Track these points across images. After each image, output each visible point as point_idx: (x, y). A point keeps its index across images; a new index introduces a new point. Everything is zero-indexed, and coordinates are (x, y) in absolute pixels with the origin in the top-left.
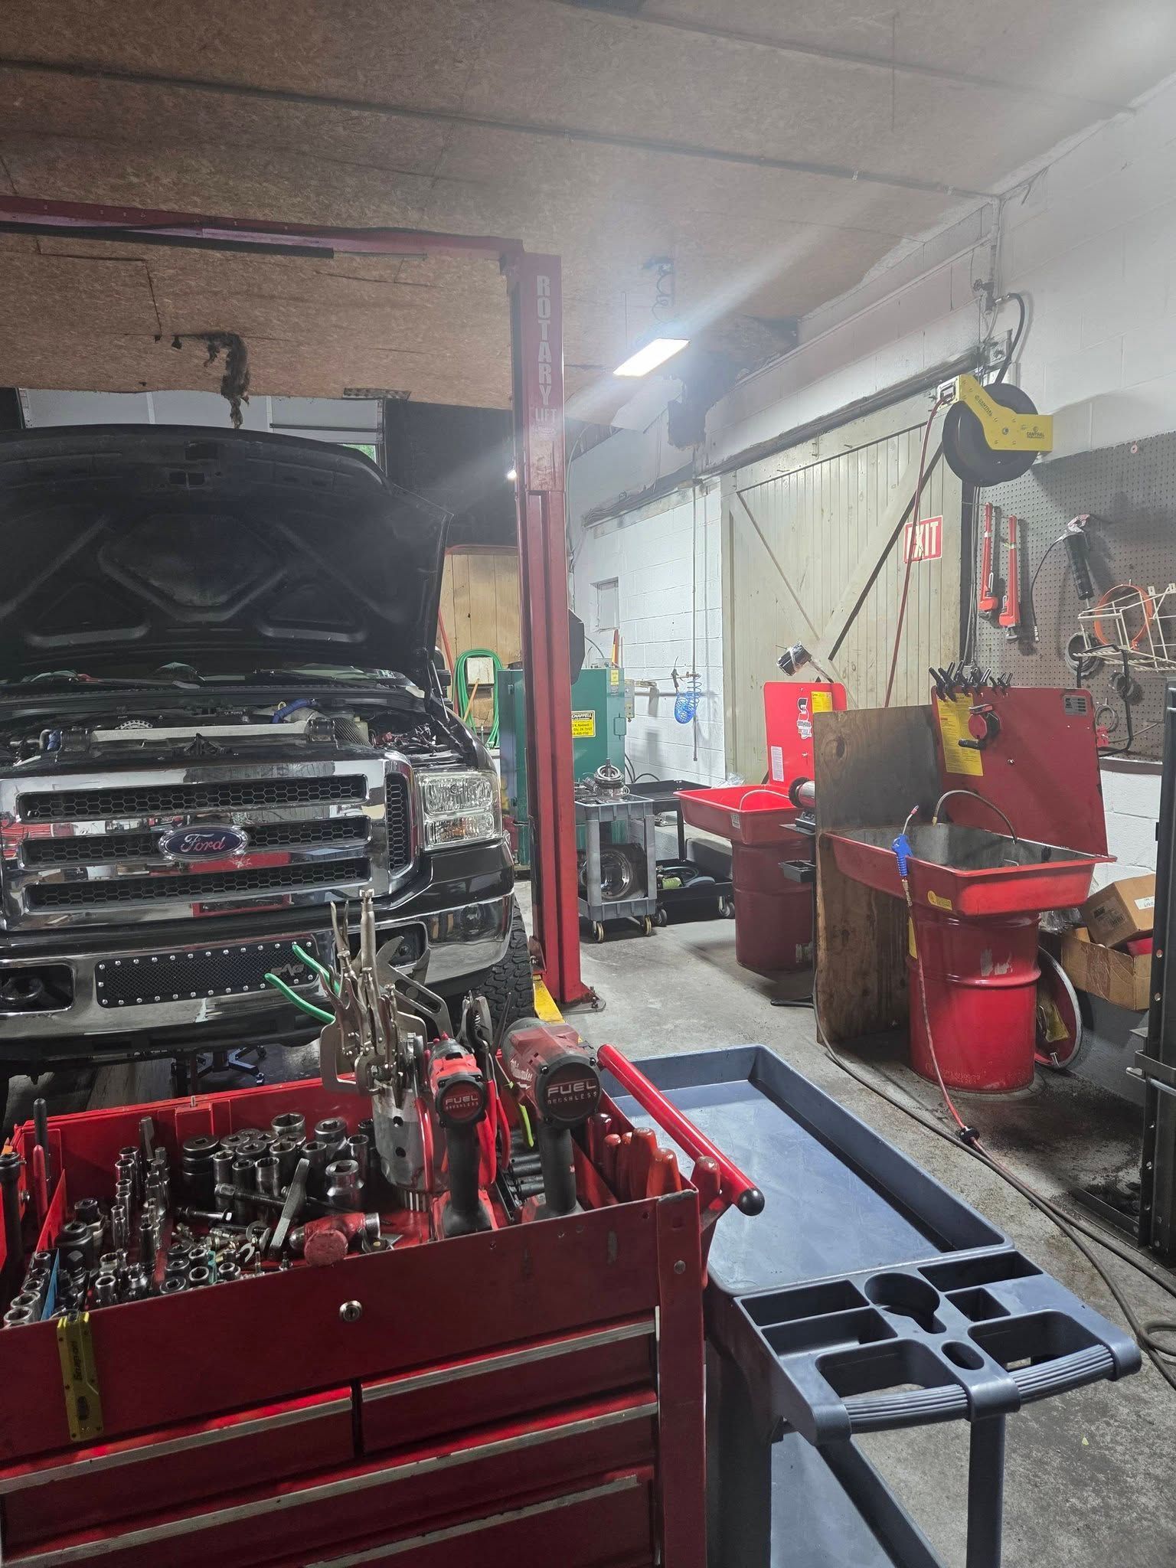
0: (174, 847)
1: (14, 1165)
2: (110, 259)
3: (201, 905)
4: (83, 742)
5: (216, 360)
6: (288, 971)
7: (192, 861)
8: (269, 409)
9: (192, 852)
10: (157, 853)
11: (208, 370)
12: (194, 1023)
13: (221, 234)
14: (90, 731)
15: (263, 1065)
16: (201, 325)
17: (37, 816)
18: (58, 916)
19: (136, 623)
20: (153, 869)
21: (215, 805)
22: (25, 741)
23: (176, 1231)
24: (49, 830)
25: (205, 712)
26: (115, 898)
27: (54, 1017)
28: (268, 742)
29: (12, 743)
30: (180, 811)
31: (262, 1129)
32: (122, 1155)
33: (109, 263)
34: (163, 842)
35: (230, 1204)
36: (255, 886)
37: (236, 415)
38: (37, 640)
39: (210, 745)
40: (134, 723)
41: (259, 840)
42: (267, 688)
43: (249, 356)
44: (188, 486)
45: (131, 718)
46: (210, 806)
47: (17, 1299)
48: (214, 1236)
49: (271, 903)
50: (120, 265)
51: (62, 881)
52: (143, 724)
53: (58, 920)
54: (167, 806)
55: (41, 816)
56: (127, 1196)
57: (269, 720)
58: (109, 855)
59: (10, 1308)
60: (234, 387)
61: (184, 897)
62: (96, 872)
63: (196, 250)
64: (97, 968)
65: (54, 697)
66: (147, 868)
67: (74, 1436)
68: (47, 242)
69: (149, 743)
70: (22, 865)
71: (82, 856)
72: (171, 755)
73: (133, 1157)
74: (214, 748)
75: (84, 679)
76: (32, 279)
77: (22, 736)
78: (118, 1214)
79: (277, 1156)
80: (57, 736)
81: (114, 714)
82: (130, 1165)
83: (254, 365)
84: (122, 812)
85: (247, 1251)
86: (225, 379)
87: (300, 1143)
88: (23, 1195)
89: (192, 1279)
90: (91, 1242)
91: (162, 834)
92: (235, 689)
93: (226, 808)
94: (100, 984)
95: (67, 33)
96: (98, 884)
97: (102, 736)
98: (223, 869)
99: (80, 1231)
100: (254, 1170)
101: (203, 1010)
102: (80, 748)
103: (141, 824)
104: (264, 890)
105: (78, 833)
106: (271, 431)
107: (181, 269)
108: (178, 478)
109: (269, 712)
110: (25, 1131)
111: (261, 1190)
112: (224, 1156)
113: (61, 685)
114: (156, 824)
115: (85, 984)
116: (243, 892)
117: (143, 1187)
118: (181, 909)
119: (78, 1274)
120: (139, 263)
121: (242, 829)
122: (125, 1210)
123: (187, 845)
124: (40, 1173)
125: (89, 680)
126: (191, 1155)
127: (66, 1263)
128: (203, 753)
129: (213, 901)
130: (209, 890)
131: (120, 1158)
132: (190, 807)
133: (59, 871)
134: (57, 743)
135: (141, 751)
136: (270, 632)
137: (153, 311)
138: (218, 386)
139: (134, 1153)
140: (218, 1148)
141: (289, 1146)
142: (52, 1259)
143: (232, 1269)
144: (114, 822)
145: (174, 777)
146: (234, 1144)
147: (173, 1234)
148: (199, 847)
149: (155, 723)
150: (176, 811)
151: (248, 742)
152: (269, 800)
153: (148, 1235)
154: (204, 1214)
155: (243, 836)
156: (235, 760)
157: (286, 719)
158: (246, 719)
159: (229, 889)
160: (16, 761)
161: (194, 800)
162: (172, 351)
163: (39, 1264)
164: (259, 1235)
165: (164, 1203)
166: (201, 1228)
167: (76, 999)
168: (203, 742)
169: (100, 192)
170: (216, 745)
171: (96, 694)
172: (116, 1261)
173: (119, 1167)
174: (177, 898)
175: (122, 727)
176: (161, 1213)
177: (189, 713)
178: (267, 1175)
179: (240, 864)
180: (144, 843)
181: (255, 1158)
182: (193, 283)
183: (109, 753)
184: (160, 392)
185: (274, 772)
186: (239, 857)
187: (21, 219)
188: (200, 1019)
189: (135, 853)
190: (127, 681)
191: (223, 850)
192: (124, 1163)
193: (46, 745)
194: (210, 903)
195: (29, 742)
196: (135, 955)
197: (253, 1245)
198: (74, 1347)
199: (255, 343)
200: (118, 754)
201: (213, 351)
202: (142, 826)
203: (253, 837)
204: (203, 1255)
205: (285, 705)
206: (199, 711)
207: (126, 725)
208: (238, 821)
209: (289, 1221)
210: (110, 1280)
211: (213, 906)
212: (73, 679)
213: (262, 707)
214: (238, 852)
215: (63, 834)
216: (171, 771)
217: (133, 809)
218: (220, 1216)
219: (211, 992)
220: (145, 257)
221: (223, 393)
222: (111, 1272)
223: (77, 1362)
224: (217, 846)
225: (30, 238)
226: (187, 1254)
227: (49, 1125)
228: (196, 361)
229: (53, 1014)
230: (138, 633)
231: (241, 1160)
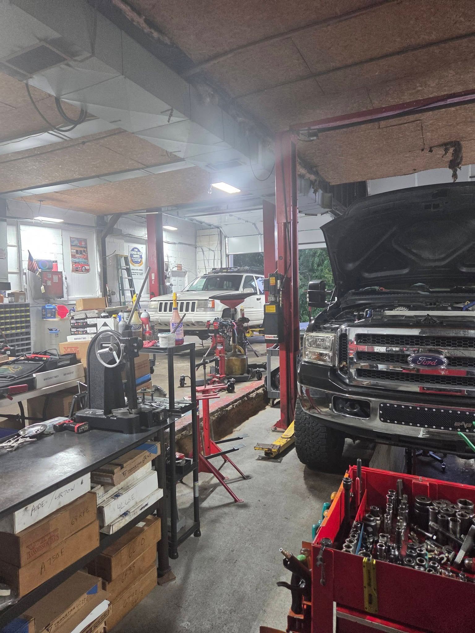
0: (414, 361)
1: (349, 483)
2: (406, 123)
3: (423, 388)
4: (380, 315)
5: (448, 154)
6: (463, 425)
7: (421, 368)
8: (470, 170)
9: (422, 365)
10: (407, 362)
11: (443, 159)
12: (418, 437)
13: (456, 100)
14: (384, 311)
15: (445, 460)
16: (442, 141)
17: (362, 342)
18: (365, 382)
19: (404, 268)
20: (404, 369)
21: (433, 346)
22: (359, 313)
23: (410, 534)
24: (365, 348)
25: (431, 304)
26: (389, 378)
27: (362, 420)
28: (460, 319)
29: (354, 313)
30: (418, 346)
31: (452, 503)
32: (389, 492)
33: (406, 125)
34: (409, 359)
35: (435, 533)
36: (449, 383)
37: (455, 176)
38: (366, 275)
39: (433, 319)
40: (401, 308)
41: (453, 363)
42: (461, 295)
43: (463, 149)
44: (432, 210)
45: (400, 306)
46: (431, 346)
47: (348, 539)
48: (427, 544)
49: (457, 392)
50: (410, 124)
51: (369, 369)
52: (404, 308)
53: (366, 383)
54: (412, 344)
55: (363, 342)
56: (391, 512)
57: (461, 309)
58: (388, 361)
59: (345, 542)
60: (454, 164)
61: (416, 383)
62: (381, 367)
63: (444, 110)
64: (380, 406)
65: (370, 297)
66: (402, 368)
67: (366, 608)
68: (383, 123)
69: (406, 317)
70: (355, 360)
71: (377, 360)
72: (415, 323)
73: (394, 495)
74: (434, 321)
75: (382, 290)
76: (376, 139)
77: (358, 311)
78: (387, 518)
79: (459, 518)
80: (371, 312)
81: (393, 304)
82: (392, 498)
83: (466, 153)
84: (394, 344)
85: (442, 558)
86: (451, 161)
87: (471, 516)
88: (351, 494)
89: (418, 562)
90: (376, 525)
91: (409, 355)
92: (445, 294)
93: (439, 347)
94: (381, 412)
95: (398, 40)
96: (382, 372)
97: (388, 313)
98: (435, 374)
99: (372, 519)
100: (448, 522)
101: (421, 433)
102: (379, 317)
103: (400, 349)
104: (454, 386)
105: (376, 351)
106: (470, 180)
107: (436, 120)
108: (427, 207)
109: (461, 306)
110: (353, 469)
111: (451, 532)
112: (434, 509)
113: (374, 292)
114: (406, 350)
115: (375, 410)
116: (443, 385)
117: (397, 510)
118: (415, 388)
119: (370, 537)
120: (418, 122)
121: (445, 357)
122: (390, 518)
123: (420, 362)
124: (358, 489)
125: (384, 290)
126: (418, 503)
127: (366, 530)
128: (430, 323)
129: (429, 386)
130: (428, 382)
131: (388, 493)
132: (422, 345)
133: (368, 364)
134: (371, 315)
135: (403, 320)
136: (464, 270)
137: (422, 139)
138: (447, 164)
139: (394, 493)
140: (431, 504)
141: (466, 516)
142: (361, 526)
143: (436, 565)
144: (390, 348)
145: (415, 332)
146: (439, 505)
147: (409, 535)
148: (425, 363)
149: (410, 309)
150: (416, 346)
151: (450, 319)
152: (459, 346)
153: (399, 533)
154: (423, 531)
155: (445, 360)
156: (444, 327)
157: (469, 309)
158: (450, 308)
159: (437, 382)
160: (356, 320)
161: (424, 343)
162: (428, 154)
163: (356, 527)
164: (449, 553)
165: (406, 520)
166: (422, 539)
167: (372, 416)
168: (430, 318)
169: (406, 97)
170: (435, 319)
171: (386, 296)
172: (385, 538)
173: (388, 497)
174: (413, 383)
175: (396, 309)
176: (405, 524)
177: (424, 305)
178: (455, 526)
179: (443, 373)
180: (401, 358)
181: (449, 516)
182: (440, 124)
183: (390, 320)
184: (422, 172)
185: (461, 333)
186: (443, 369)
187: (374, 117)
188: (420, 436)
189: (398, 361)
190: (400, 290)
191: (436, 365)
192: (390, 496)
193: (366, 315)
194: (428, 387)
195: (360, 313)
196: (395, 403)
197: (446, 557)
198: (369, 572)
199: (467, 143)
200: (393, 320)
201: (446, 150)
202: (401, 351)
203: (450, 361)
204: (423, 552)
205: (469, 303)
206: (428, 304)
207: (397, 309)
208: (445, 353)
209: (464, 553)
210: (383, 546)
211: (428, 389)
212: (378, 289)
213: (457, 303)
214: (442, 367)
215: (370, 351)
216: (415, 329)
217: (398, 343)
218: (431, 535)
219: (426, 426)
220: (421, 119)
221: (450, 167)
222: (384, 542)
223: (369, 579)
224: (433, 363)
225: (376, 123)
226: (416, 549)
227: (362, 469)
228: (438, 156)
229: (362, 419)
230: (406, 271)
231: (442, 514)
